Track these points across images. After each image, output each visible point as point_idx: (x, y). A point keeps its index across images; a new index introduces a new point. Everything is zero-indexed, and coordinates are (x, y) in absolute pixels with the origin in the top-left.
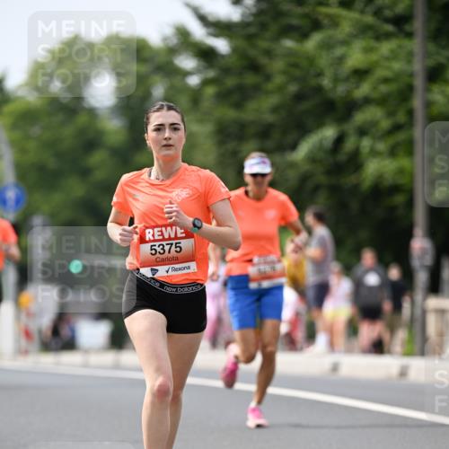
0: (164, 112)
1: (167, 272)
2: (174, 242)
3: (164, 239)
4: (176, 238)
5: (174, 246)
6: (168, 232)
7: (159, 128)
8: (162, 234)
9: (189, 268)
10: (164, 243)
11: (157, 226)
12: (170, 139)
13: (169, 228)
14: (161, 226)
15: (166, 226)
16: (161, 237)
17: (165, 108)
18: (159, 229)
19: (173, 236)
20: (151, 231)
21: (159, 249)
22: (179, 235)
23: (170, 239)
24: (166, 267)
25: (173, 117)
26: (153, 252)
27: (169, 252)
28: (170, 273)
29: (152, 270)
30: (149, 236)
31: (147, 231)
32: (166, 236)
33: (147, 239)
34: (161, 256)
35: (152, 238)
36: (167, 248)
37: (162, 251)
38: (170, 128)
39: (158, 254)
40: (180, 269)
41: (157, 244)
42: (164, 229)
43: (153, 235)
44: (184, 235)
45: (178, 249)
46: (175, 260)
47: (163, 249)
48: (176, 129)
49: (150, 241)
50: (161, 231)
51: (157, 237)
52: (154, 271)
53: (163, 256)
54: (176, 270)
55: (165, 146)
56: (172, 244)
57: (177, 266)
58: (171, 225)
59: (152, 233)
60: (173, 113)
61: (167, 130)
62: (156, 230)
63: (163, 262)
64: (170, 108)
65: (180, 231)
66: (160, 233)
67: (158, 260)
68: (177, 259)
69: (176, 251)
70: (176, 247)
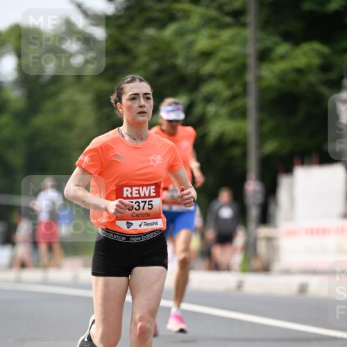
0: (137, 83)
1: (140, 226)
2: (148, 200)
3: (140, 197)
5: (147, 203)
6: (145, 191)
7: (135, 97)
8: (139, 193)
9: (156, 223)
10: (140, 200)
11: (135, 186)
13: (145, 188)
14: (139, 186)
15: (142, 186)
16: (138, 196)
17: (138, 80)
18: (137, 188)
19: (147, 195)
20: (129, 189)
21: (135, 206)
22: (152, 194)
24: (140, 222)
25: (145, 87)
27: (143, 209)
28: (145, 228)
29: (127, 223)
30: (126, 192)
31: (125, 189)
32: (142, 195)
33: (125, 196)
34: (136, 212)
35: (130, 196)
36: (142, 205)
37: (138, 208)
38: (144, 98)
39: (134, 210)
40: (150, 224)
41: (134, 201)
42: (141, 188)
43: (131, 193)
44: (154, 194)
45: (150, 207)
46: (147, 216)
47: (138, 206)
48: (148, 99)
49: (127, 198)
50: (139, 190)
51: (134, 195)
52: (129, 225)
54: (147, 224)
55: (140, 113)
56: (146, 202)
57: (148, 221)
58: (147, 186)
62: (134, 189)
63: (138, 217)
64: (141, 81)
65: (152, 191)
66: (137, 192)
67: (134, 215)
68: (149, 215)
69: (149, 208)
70: (149, 205)
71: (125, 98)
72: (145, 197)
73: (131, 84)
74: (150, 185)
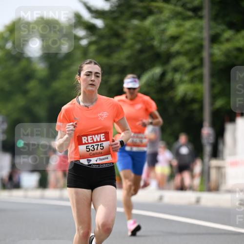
1: (97, 161)
2: (99, 143)
3: (94, 142)
4: (101, 141)
6: (96, 138)
8: (93, 140)
9: (107, 158)
10: (94, 144)
11: (90, 135)
12: (94, 81)
13: (96, 136)
14: (92, 135)
16: (92, 141)
18: (91, 136)
19: (99, 140)
20: (86, 137)
21: (91, 148)
22: (102, 139)
23: (97, 142)
24: (96, 158)
25: (97, 69)
26: (88, 150)
27: (97, 150)
29: (87, 160)
30: (84, 140)
31: (83, 138)
32: (95, 140)
33: (84, 142)
34: (93, 152)
35: (87, 142)
36: (96, 147)
37: (93, 149)
38: (95, 75)
39: (91, 151)
41: (90, 145)
42: (93, 136)
43: (87, 140)
44: (104, 139)
46: (101, 154)
48: (98, 76)
50: (92, 138)
51: (90, 141)
52: (89, 161)
54: (101, 159)
56: (98, 145)
57: (101, 157)
58: (98, 134)
59: (86, 139)
61: (93, 76)
62: (89, 137)
63: (94, 155)
65: (102, 137)
66: (91, 139)
67: (91, 154)
69: (101, 149)
70: (101, 146)
71: (83, 73)
74: (100, 133)
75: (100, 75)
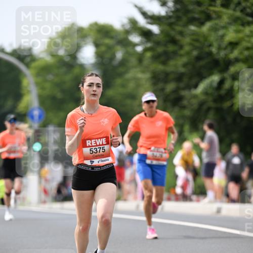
0: (94, 77)
2: (101, 147)
4: (103, 145)
5: (101, 149)
6: (99, 142)
7: (91, 85)
8: (96, 143)
9: (108, 160)
10: (97, 147)
11: (94, 139)
12: (96, 91)
13: (99, 140)
14: (96, 139)
15: (98, 139)
16: (95, 145)
17: (94, 75)
19: (101, 144)
20: (90, 141)
21: (94, 151)
22: (104, 143)
24: (98, 160)
25: (98, 80)
26: (92, 152)
27: (99, 152)
28: (100, 163)
29: (91, 161)
30: (88, 143)
31: (87, 141)
32: (98, 144)
34: (96, 154)
35: (90, 145)
36: (98, 150)
37: (96, 152)
38: (96, 86)
39: (94, 153)
40: (104, 161)
41: (94, 148)
44: (105, 143)
45: (103, 150)
47: (96, 150)
48: (99, 87)
49: (89, 146)
50: (96, 141)
51: (93, 145)
52: (92, 162)
53: (97, 154)
54: (102, 161)
55: (93, 94)
57: (103, 159)
58: (100, 138)
60: (98, 78)
61: (95, 87)
62: (93, 141)
63: (96, 157)
64: (97, 76)
65: (104, 141)
67: (94, 156)
68: (103, 155)
71: (86, 84)
72: (100, 145)
73: (90, 77)
74: (102, 138)
75: (101, 86)
